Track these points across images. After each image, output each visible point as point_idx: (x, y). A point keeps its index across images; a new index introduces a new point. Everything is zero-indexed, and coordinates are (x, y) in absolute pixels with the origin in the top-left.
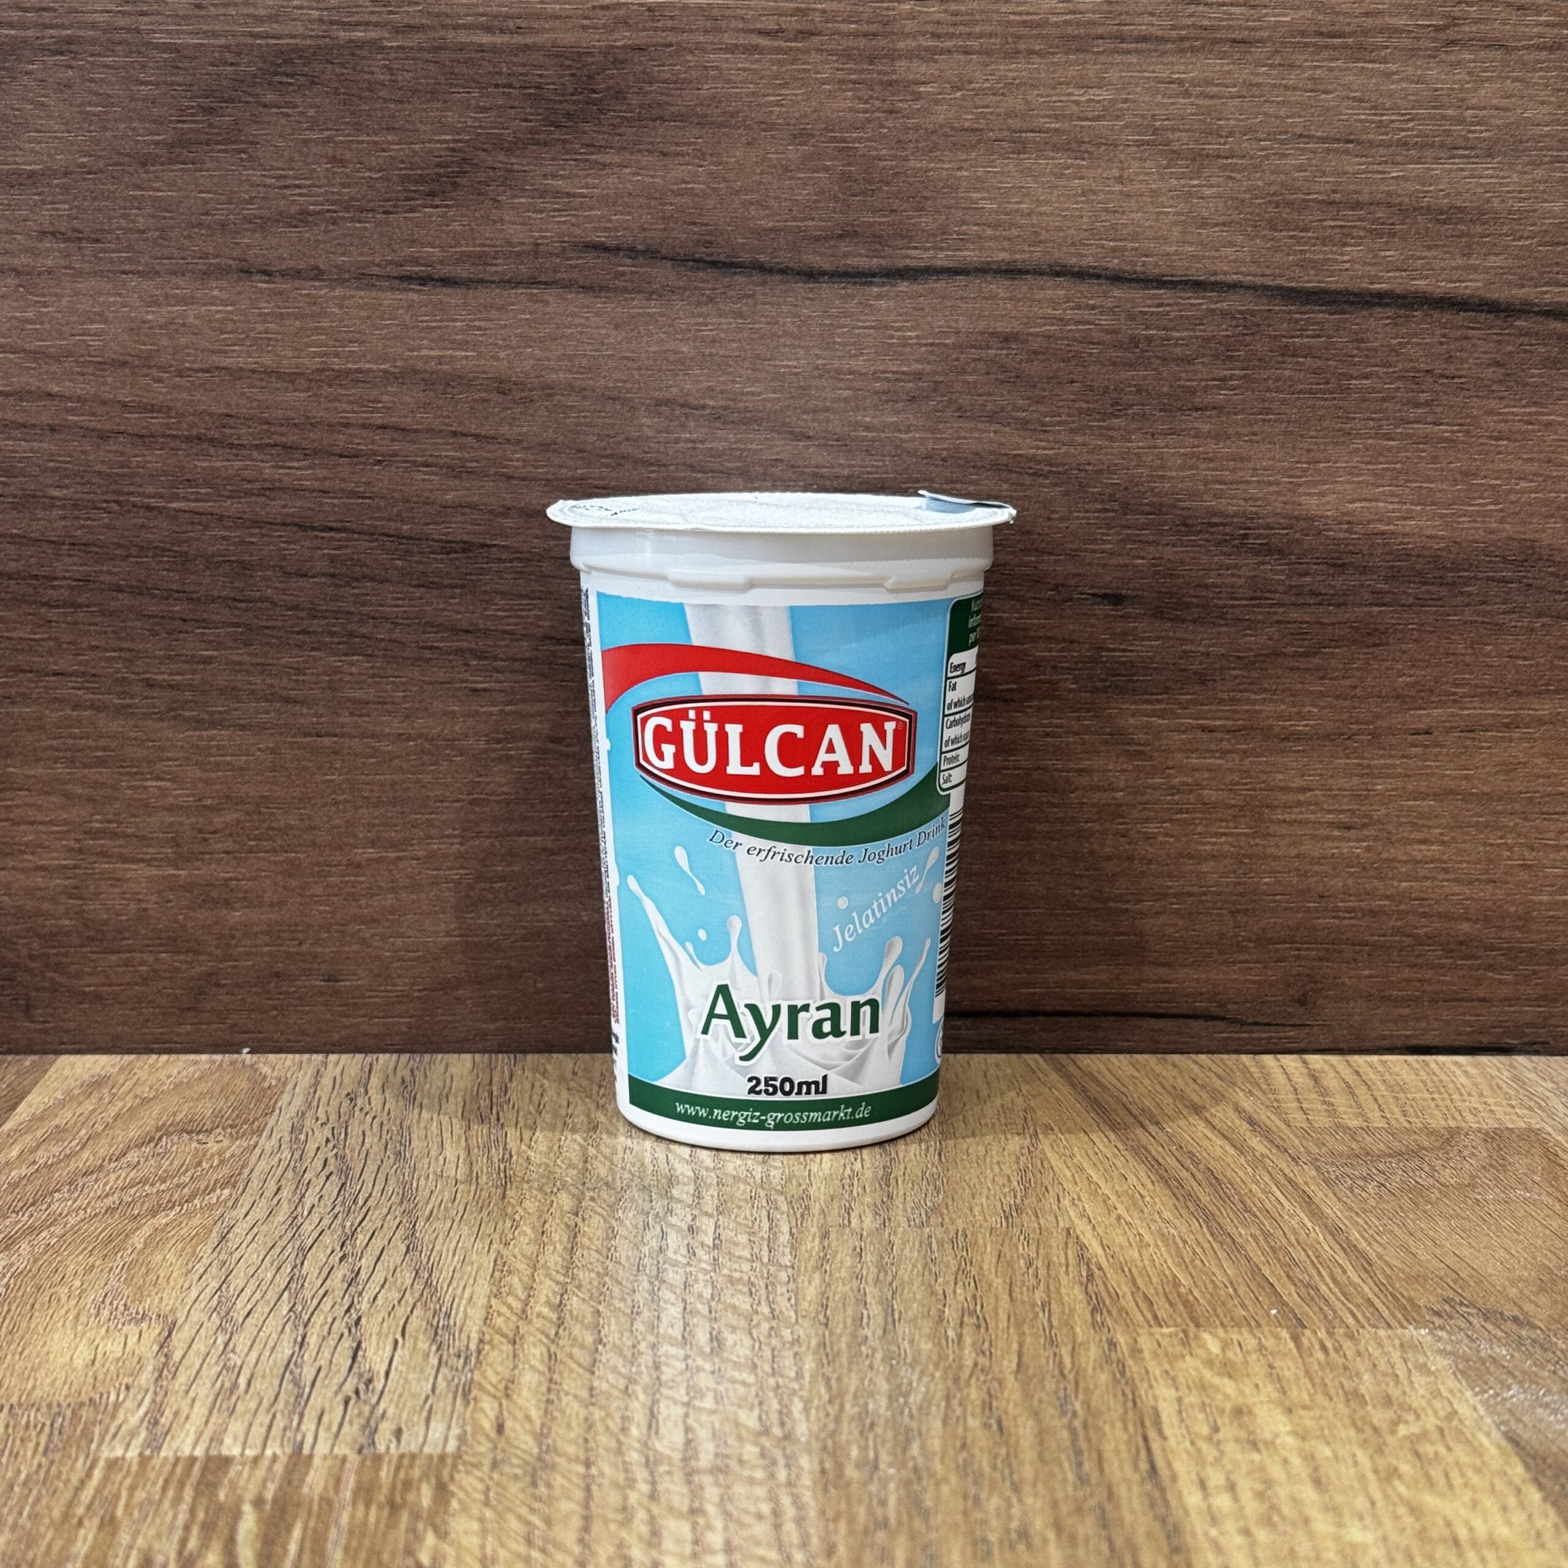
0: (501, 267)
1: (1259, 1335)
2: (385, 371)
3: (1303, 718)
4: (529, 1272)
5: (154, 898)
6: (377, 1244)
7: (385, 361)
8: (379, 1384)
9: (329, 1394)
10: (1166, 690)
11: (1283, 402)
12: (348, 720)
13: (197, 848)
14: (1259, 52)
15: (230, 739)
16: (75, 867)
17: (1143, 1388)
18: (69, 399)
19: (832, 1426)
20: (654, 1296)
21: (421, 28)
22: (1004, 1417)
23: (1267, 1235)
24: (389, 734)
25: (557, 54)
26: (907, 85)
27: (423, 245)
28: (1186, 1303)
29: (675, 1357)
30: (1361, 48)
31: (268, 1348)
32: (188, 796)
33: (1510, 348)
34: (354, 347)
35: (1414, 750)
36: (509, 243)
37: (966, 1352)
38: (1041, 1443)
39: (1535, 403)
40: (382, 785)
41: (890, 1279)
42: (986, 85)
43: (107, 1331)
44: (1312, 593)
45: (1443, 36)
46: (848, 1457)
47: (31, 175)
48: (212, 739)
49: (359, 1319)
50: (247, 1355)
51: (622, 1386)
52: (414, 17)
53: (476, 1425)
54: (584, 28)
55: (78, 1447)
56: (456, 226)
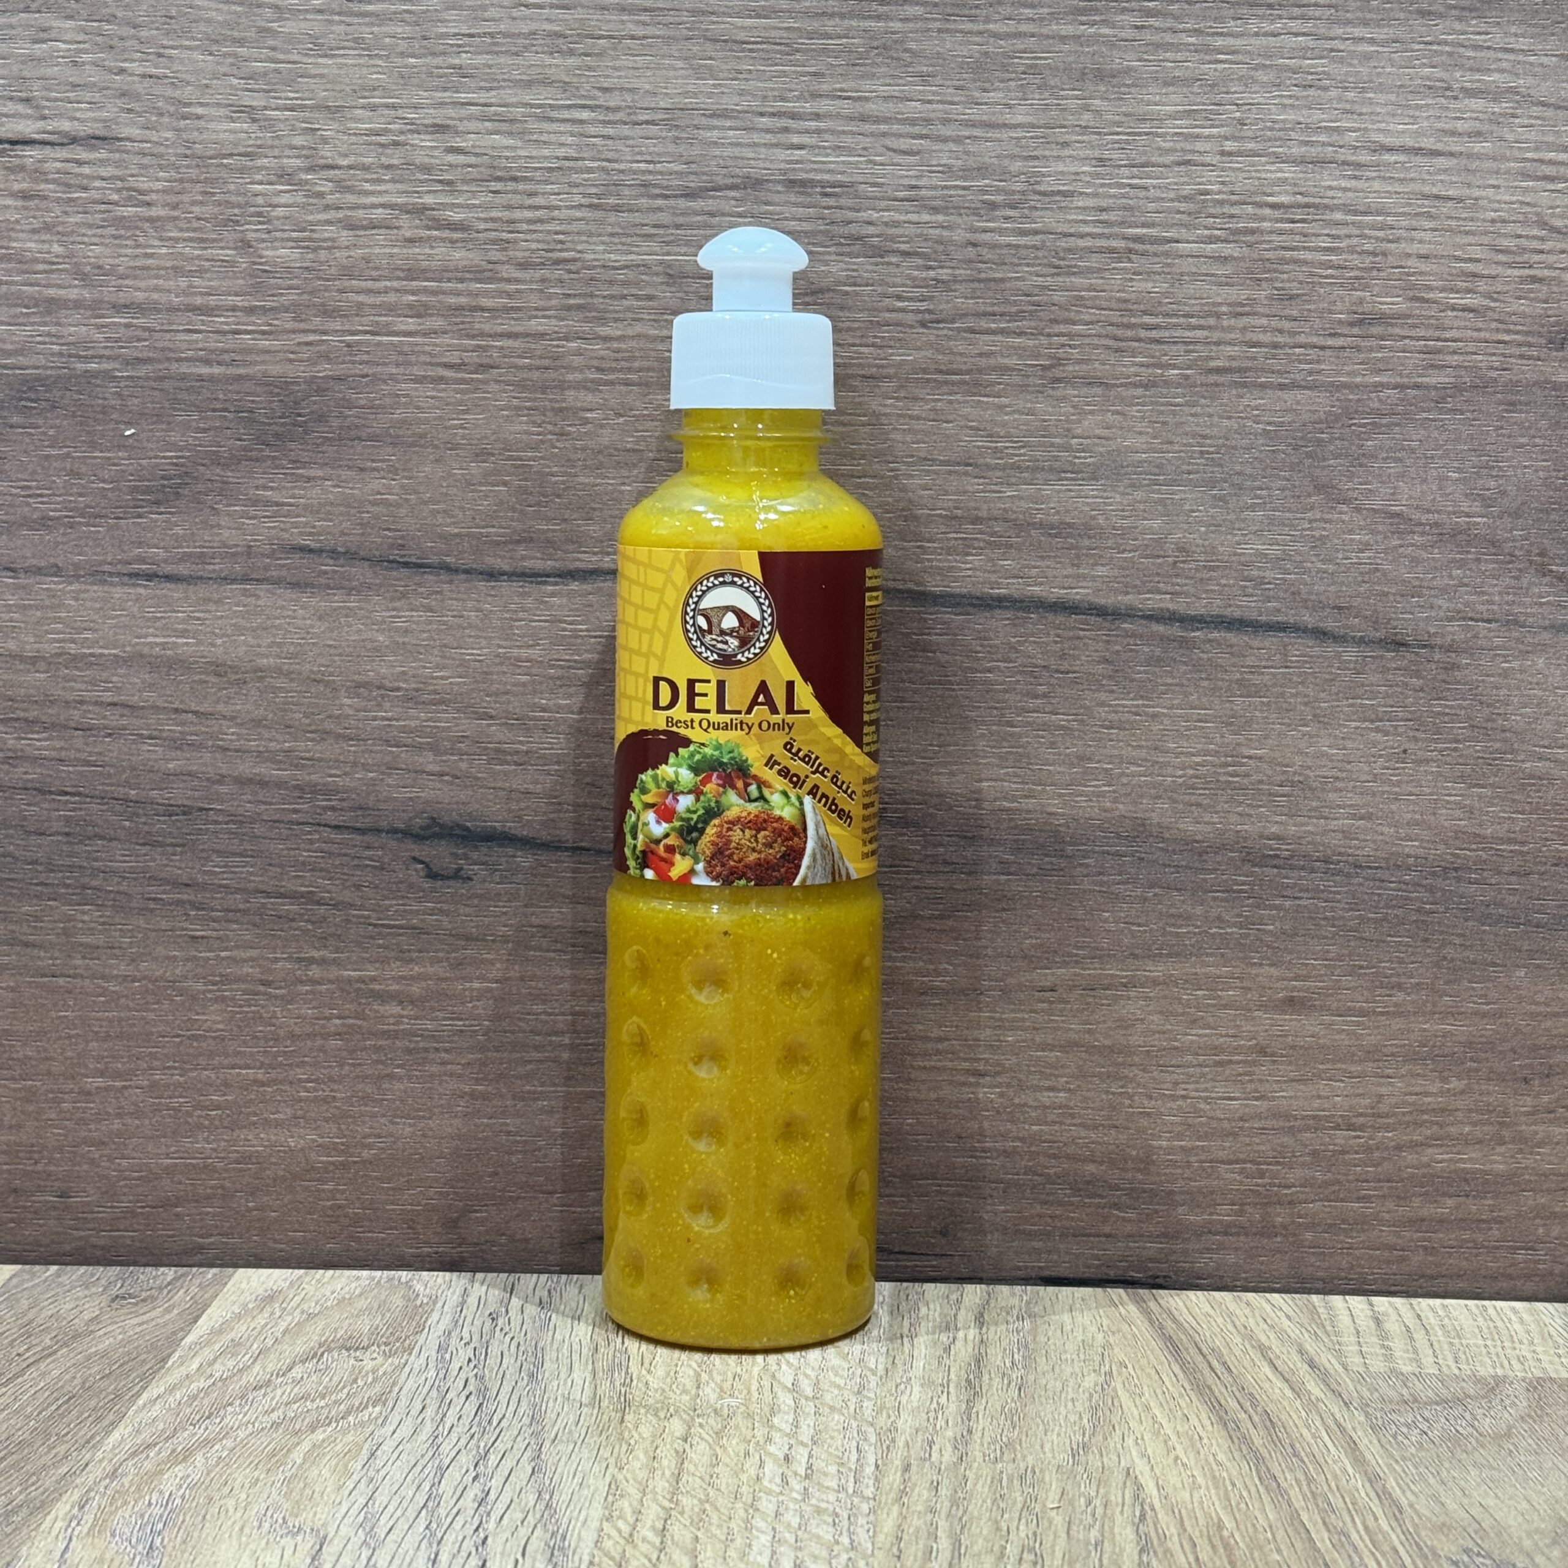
0: (217, 567)
2: (115, 656)
3: (939, 975)
7: (115, 647)
11: (915, 692)
12: (79, 962)
14: (887, 386)
21: (148, 361)
24: (117, 976)
25: (268, 383)
26: (573, 412)
27: (150, 546)
30: (977, 384)
33: (1118, 648)
34: (88, 635)
35: (1041, 1005)
36: (226, 546)
39: (1142, 698)
40: (110, 1021)
44: (946, 863)
45: (1050, 374)
52: (142, 351)
54: (291, 361)
56: (178, 530)
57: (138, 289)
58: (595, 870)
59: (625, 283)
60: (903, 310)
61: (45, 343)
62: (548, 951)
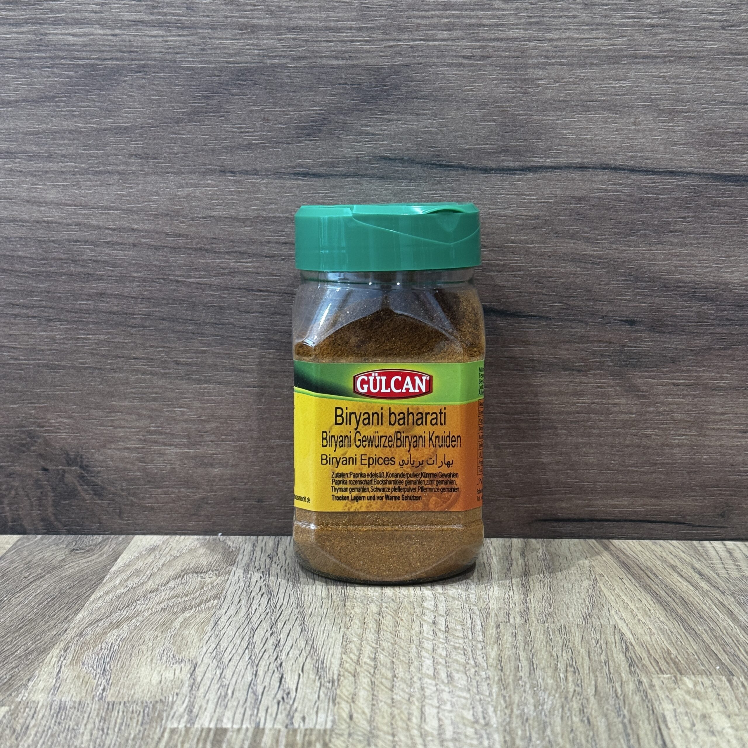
0: (340, 169)
1: (711, 679)
2: (287, 217)
3: (722, 379)
4: (359, 642)
5: (178, 463)
6: (288, 627)
7: (286, 213)
8: (293, 694)
9: (271, 699)
10: (656, 366)
11: (713, 228)
12: (268, 380)
13: (198, 439)
14: (702, 62)
15: (214, 388)
16: (143, 448)
17: (656, 704)
18: (142, 231)
19: (508, 719)
20: (419, 656)
21: (305, 58)
22: (590, 717)
23: (712, 630)
24: (287, 387)
25: (369, 69)
26: (533, 81)
27: (305, 158)
28: (675, 663)
29: (430, 684)
31: (241, 676)
32: (194, 415)
34: (273, 206)
36: (345, 158)
37: (570, 684)
38: (609, 730)
41: (530, 648)
42: (570, 80)
43: (166, 667)
44: (727, 320)
46: (517, 735)
47: (126, 128)
48: (205, 388)
49: (281, 663)
50: (231, 679)
51: (407, 699)
52: (302, 53)
53: (340, 716)
54: (381, 56)
55: (157, 722)
56: (320, 149)
57: (300, 19)
58: (538, 327)
59: (562, 9)
60: (712, 20)
61: (250, 49)
62: (513, 370)
